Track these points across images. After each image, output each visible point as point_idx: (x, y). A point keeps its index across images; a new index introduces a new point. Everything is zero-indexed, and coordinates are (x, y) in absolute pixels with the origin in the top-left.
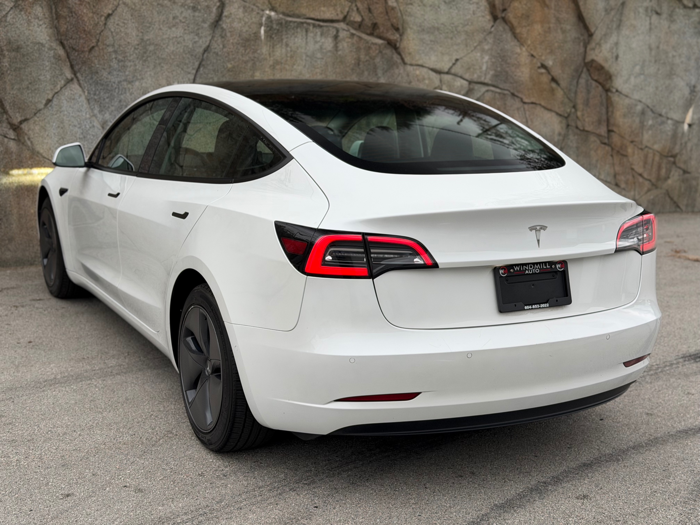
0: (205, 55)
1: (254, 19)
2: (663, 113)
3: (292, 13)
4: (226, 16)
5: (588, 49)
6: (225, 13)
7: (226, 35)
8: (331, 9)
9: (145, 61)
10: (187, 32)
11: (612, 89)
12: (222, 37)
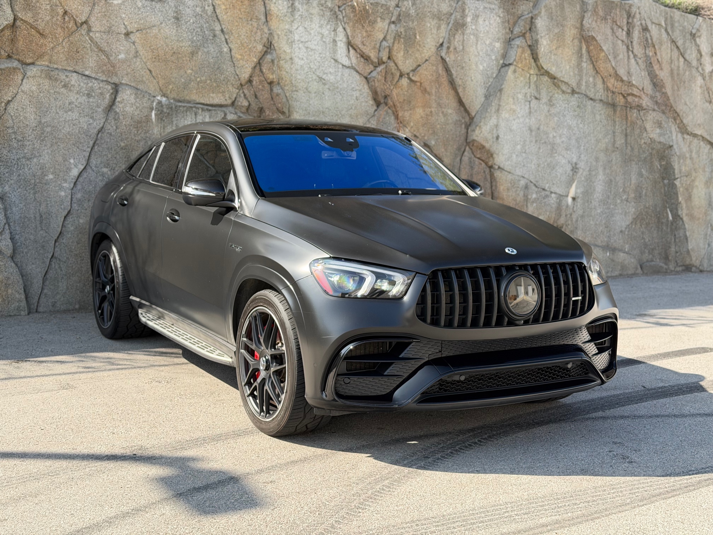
0: (99, 135)
1: (145, 104)
2: (546, 188)
3: (183, 98)
4: (119, 102)
5: (469, 130)
6: (118, 99)
7: (119, 117)
8: (220, 95)
9: (43, 140)
10: (82, 115)
11: (494, 166)
12: (115, 120)
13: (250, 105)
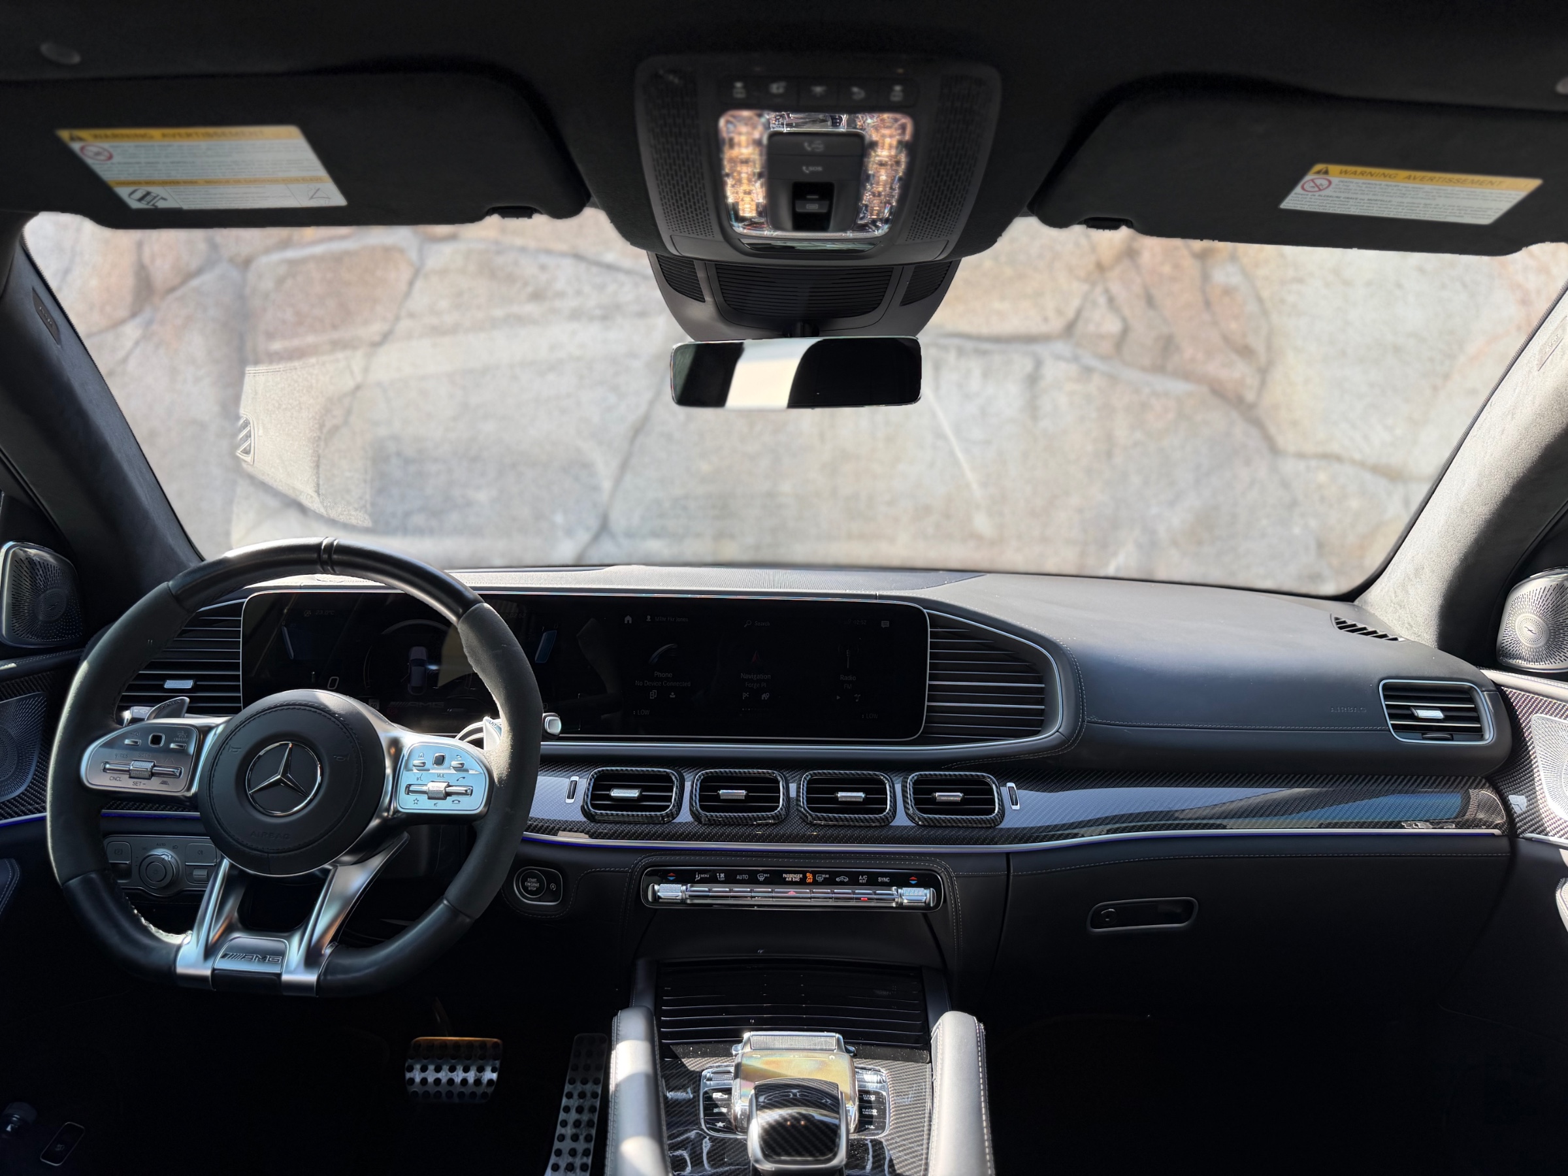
0: (638, 441)
8: (1025, 304)
10: (587, 382)
13: (1126, 331)
